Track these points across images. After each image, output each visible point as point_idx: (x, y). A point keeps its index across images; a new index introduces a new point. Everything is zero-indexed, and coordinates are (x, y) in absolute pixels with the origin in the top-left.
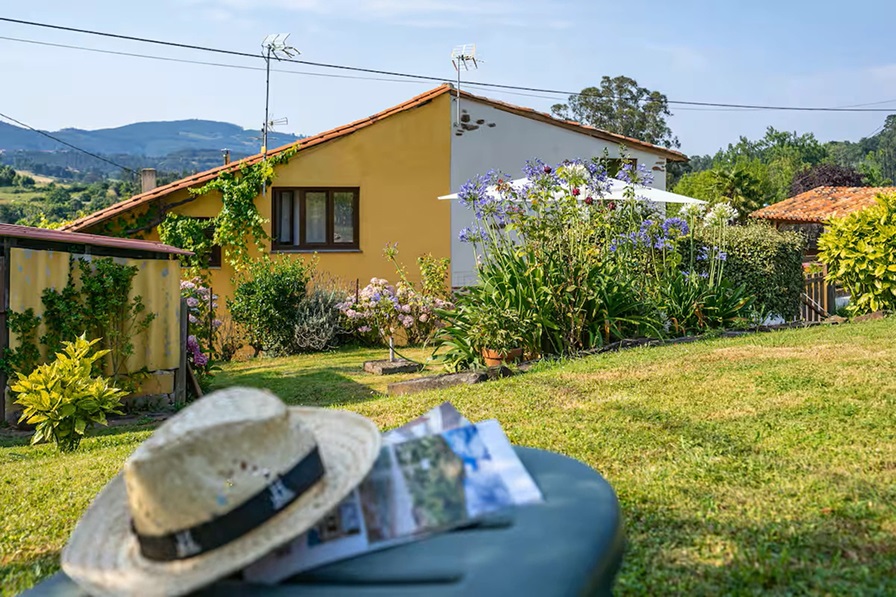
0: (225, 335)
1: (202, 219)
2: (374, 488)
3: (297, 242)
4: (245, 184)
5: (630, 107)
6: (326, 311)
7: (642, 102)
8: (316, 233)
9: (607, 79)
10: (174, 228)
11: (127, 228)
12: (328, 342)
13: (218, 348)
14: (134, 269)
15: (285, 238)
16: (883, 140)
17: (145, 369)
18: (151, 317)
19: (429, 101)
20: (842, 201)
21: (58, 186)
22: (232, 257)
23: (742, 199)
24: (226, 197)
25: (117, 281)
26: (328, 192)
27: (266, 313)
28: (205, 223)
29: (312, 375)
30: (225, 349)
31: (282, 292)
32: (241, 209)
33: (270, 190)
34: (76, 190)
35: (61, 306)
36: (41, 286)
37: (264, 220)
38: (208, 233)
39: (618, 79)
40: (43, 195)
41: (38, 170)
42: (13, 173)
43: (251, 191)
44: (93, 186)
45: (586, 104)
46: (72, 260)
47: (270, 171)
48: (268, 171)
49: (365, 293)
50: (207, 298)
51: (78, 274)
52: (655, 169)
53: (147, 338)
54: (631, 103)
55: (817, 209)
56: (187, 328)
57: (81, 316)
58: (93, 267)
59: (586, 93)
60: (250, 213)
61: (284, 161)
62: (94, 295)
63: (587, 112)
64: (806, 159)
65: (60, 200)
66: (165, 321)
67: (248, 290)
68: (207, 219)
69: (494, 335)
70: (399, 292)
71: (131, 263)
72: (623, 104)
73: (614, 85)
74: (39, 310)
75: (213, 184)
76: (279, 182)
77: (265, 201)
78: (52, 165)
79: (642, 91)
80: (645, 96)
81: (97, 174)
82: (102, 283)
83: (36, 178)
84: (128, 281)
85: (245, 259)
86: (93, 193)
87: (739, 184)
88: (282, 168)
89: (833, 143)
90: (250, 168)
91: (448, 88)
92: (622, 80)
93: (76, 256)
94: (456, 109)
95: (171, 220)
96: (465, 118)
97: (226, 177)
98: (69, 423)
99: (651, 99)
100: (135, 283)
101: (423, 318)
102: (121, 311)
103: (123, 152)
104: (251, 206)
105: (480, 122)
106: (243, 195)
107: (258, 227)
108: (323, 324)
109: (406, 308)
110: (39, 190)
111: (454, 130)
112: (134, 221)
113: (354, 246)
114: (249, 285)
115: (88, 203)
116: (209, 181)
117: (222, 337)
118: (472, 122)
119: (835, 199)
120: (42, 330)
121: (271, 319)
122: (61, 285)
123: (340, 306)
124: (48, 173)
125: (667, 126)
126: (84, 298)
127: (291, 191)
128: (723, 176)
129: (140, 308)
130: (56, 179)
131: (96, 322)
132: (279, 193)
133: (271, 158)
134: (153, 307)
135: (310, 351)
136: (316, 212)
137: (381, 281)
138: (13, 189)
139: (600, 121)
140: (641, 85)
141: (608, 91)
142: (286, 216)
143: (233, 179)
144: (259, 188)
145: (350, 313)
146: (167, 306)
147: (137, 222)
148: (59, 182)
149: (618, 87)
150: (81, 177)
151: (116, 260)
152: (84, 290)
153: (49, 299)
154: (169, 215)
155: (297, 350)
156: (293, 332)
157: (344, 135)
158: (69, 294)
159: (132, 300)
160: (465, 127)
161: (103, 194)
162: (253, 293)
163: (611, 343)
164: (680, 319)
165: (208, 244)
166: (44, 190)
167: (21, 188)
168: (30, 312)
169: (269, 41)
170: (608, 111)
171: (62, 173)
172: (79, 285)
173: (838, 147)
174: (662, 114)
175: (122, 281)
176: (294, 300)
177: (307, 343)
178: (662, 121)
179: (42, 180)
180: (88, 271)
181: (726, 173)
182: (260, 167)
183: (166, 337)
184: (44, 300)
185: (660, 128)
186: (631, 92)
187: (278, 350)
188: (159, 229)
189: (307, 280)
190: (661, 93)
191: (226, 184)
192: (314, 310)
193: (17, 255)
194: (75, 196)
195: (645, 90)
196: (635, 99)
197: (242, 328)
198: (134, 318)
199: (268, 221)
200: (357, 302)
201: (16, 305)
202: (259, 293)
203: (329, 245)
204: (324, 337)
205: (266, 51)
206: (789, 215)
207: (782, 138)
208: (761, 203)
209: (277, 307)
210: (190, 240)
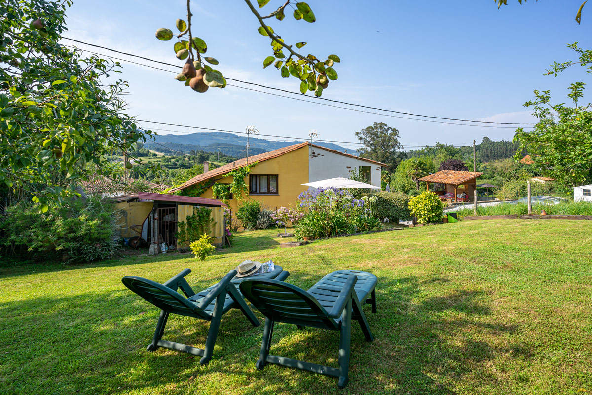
0: (235, 223)
1: (226, 184)
2: (260, 269)
3: (258, 191)
4: (240, 174)
5: (385, 134)
6: (267, 217)
7: (390, 132)
8: (264, 189)
9: (376, 123)
10: (217, 187)
11: (202, 187)
12: (267, 226)
13: (233, 227)
14: (211, 210)
15: (254, 190)
16: (482, 146)
17: (214, 237)
18: (216, 223)
19: (302, 147)
20: (450, 175)
21: (166, 156)
22: (236, 197)
23: (421, 171)
24: (234, 178)
25: (207, 213)
26: (268, 176)
27: (247, 217)
28: (227, 185)
29: (262, 237)
30: (235, 227)
31: (253, 211)
32: (239, 181)
33: (249, 175)
34: (173, 158)
35: (192, 220)
36: (186, 215)
37: (247, 185)
38: (229, 189)
39: (380, 124)
40: (160, 160)
41: (158, 150)
42: (149, 151)
43: (242, 176)
44: (180, 157)
45: (368, 133)
46: (194, 208)
47: (249, 170)
48: (248, 170)
49: (278, 211)
50: (229, 212)
51: (196, 212)
52: (377, 169)
53: (215, 228)
54: (385, 132)
55: (441, 178)
56: (225, 223)
57: (197, 223)
58: (200, 210)
59: (368, 128)
60: (242, 183)
61: (253, 166)
62: (200, 217)
63: (369, 135)
64: (450, 154)
65: (167, 162)
66: (220, 224)
67: (242, 210)
68: (228, 184)
69: (306, 233)
70: (290, 211)
71: (210, 208)
72: (382, 133)
73: (378, 126)
74: (186, 221)
75: (230, 173)
76: (251, 173)
77: (247, 179)
78: (163, 148)
79: (389, 128)
80: (390, 130)
81: (181, 152)
82: (203, 214)
83: (157, 153)
84: (210, 213)
85: (241, 197)
86: (180, 159)
87: (420, 166)
88: (253, 169)
89: (463, 146)
90: (242, 168)
91: (308, 143)
92: (381, 124)
93: (195, 207)
94: (310, 150)
95: (216, 185)
96: (314, 153)
97: (234, 171)
98: (203, 254)
99: (393, 131)
100: (211, 214)
101: (297, 219)
102: (208, 221)
103: (191, 144)
104: (243, 181)
105: (319, 154)
106: (240, 177)
107: (245, 187)
108: (265, 221)
109: (292, 216)
110: (158, 158)
111: (310, 157)
112: (204, 184)
113: (277, 193)
114: (243, 208)
115: (178, 163)
116: (229, 172)
117: (234, 224)
118: (316, 154)
119: (448, 175)
120: (186, 227)
121: (249, 219)
122: (191, 215)
123: (271, 215)
124: (162, 151)
125: (398, 141)
126: (198, 218)
127: (256, 175)
128: (414, 163)
129: (213, 220)
130: (165, 153)
131: (201, 224)
132: (251, 176)
133: (249, 165)
134: (216, 220)
135: (261, 229)
136: (264, 182)
137: (284, 208)
138: (149, 157)
139: (373, 139)
140: (389, 126)
141: (376, 128)
142: (254, 183)
143: (237, 172)
144: (245, 175)
145: (274, 218)
146: (220, 220)
147: (205, 184)
148: (166, 155)
149: (380, 126)
150: (175, 153)
151: (206, 208)
152: (197, 216)
153: (188, 218)
154: (216, 183)
155: (257, 229)
156: (256, 223)
157: (273, 158)
158: (193, 217)
159: (211, 219)
160: (313, 156)
161: (183, 160)
162: (244, 211)
163: (338, 235)
164: (360, 227)
165: (228, 192)
166: (160, 158)
167: (152, 157)
168: (183, 222)
169: (248, 128)
170: (377, 135)
171: (167, 151)
172: (196, 214)
173: (465, 148)
174: (396, 137)
175: (208, 214)
176: (257, 213)
177: (261, 226)
178: (396, 139)
179: (160, 154)
180: (199, 211)
181: (415, 162)
182: (245, 168)
183: (220, 228)
184: (187, 219)
185: (396, 142)
186: (385, 129)
187: (251, 228)
188: (212, 187)
189: (261, 207)
190: (396, 129)
191: (234, 174)
192: (263, 216)
193: (180, 207)
194: (173, 160)
195: (390, 128)
196: (386, 131)
197: (240, 221)
198: (211, 223)
199: (248, 185)
200: (276, 214)
201: (179, 220)
202: (246, 211)
203: (269, 192)
204: (266, 225)
205: (247, 131)
206: (432, 180)
207: (442, 147)
208: (428, 173)
209: (251, 216)
210: (223, 191)
